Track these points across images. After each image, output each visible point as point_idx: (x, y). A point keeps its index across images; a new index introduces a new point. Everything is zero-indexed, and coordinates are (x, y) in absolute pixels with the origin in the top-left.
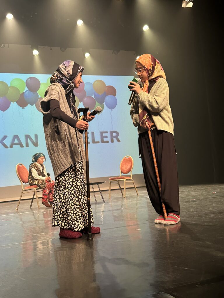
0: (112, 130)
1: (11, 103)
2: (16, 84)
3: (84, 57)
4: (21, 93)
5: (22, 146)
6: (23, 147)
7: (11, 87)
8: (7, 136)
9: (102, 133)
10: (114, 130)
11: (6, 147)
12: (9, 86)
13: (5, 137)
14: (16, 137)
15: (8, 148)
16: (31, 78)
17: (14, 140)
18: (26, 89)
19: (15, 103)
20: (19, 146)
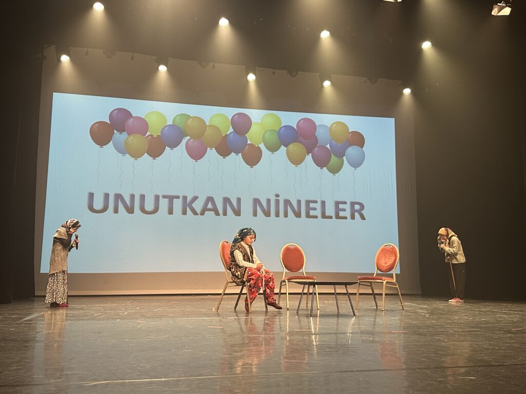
0: (353, 200)
1: (208, 148)
2: (217, 122)
3: (322, 86)
4: (223, 135)
5: (217, 214)
6: (219, 215)
7: (211, 126)
8: (198, 197)
9: (337, 203)
10: (357, 200)
11: (195, 213)
12: (207, 124)
13: (195, 198)
14: (210, 199)
15: (198, 214)
16: (239, 114)
17: (206, 203)
18: (231, 130)
19: (214, 149)
20: (213, 213)
